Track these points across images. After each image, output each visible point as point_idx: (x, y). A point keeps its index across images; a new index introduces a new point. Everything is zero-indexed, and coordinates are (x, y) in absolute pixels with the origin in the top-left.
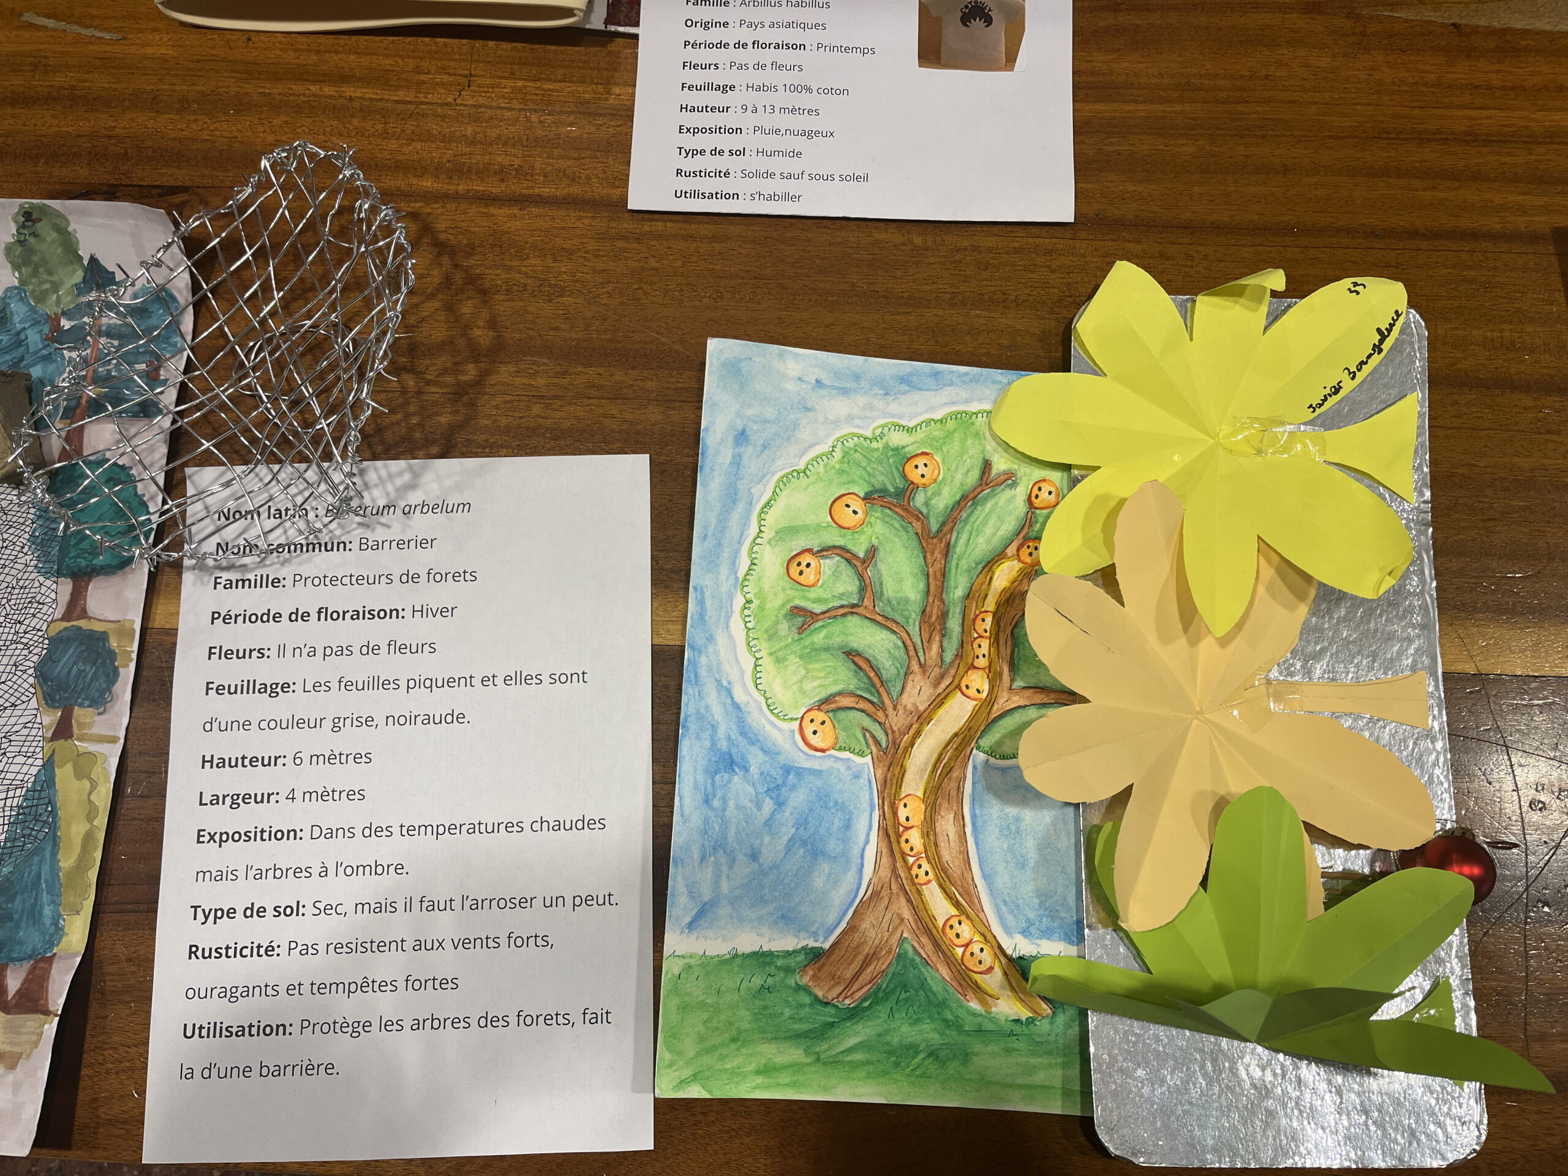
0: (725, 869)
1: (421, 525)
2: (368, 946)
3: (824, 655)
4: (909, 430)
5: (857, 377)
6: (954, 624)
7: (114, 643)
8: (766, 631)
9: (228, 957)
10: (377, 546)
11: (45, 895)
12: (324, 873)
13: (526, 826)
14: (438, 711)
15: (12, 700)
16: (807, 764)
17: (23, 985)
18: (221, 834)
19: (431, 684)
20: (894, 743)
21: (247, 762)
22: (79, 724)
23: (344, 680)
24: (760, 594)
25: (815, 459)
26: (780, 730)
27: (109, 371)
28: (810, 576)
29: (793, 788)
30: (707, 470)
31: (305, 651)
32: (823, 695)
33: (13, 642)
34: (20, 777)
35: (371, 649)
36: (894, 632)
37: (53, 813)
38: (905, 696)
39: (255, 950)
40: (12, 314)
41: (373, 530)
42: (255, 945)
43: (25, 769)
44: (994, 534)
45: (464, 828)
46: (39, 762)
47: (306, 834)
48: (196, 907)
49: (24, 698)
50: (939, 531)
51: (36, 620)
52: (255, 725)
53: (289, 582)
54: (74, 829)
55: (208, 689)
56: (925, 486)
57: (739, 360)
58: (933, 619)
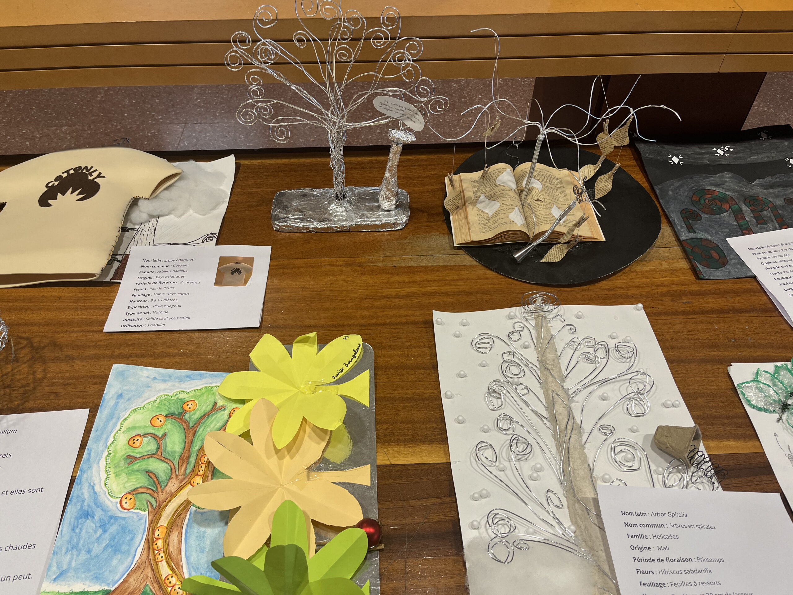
0: (75, 557)
3: (138, 473)
4: (188, 393)
5: (170, 376)
6: (193, 460)
8: (115, 464)
16: (120, 515)
20: (159, 505)
24: (115, 451)
25: (148, 403)
26: (112, 502)
28: (137, 443)
29: (112, 524)
30: (103, 407)
32: (133, 488)
36: (168, 463)
38: (167, 487)
44: (214, 427)
50: (192, 427)
56: (190, 411)
57: (124, 371)
58: (185, 458)
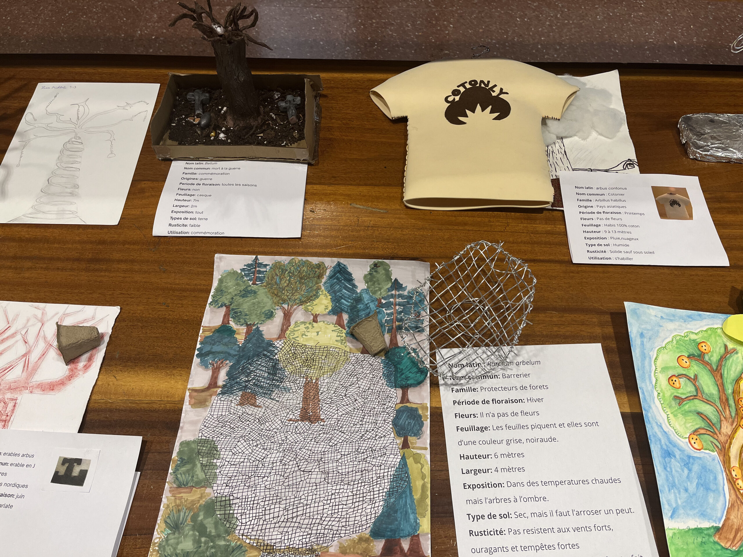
0: (678, 495)
1: (524, 369)
2: (540, 530)
3: (691, 414)
4: (696, 334)
5: (674, 316)
6: (731, 402)
7: (420, 412)
8: (668, 405)
9: (485, 535)
10: (509, 377)
11: (409, 510)
12: (516, 501)
13: (590, 481)
14: (546, 437)
15: (384, 434)
16: (695, 455)
17: (410, 546)
18: (473, 485)
19: (540, 427)
20: (723, 447)
21: (477, 457)
22: (411, 443)
23: (507, 426)
24: (662, 390)
25: (668, 343)
26: (683, 442)
27: (401, 317)
28: (677, 385)
29: (693, 464)
30: (634, 345)
31: (491, 415)
32: (694, 429)
33: (382, 412)
34: (393, 463)
35: (515, 414)
36: (712, 406)
37: (408, 477)
38: (722, 429)
39: (495, 532)
40: (363, 298)
41: (506, 371)
42: (495, 530)
43: (395, 460)
44: (736, 370)
45: (566, 482)
46: (400, 457)
47: (505, 485)
48: (469, 515)
49: (389, 433)
50: (717, 369)
51: (390, 404)
52: (477, 443)
53: (479, 389)
54: (417, 483)
55: (457, 429)
56: (707, 353)
57: (636, 309)
58: (724, 400)
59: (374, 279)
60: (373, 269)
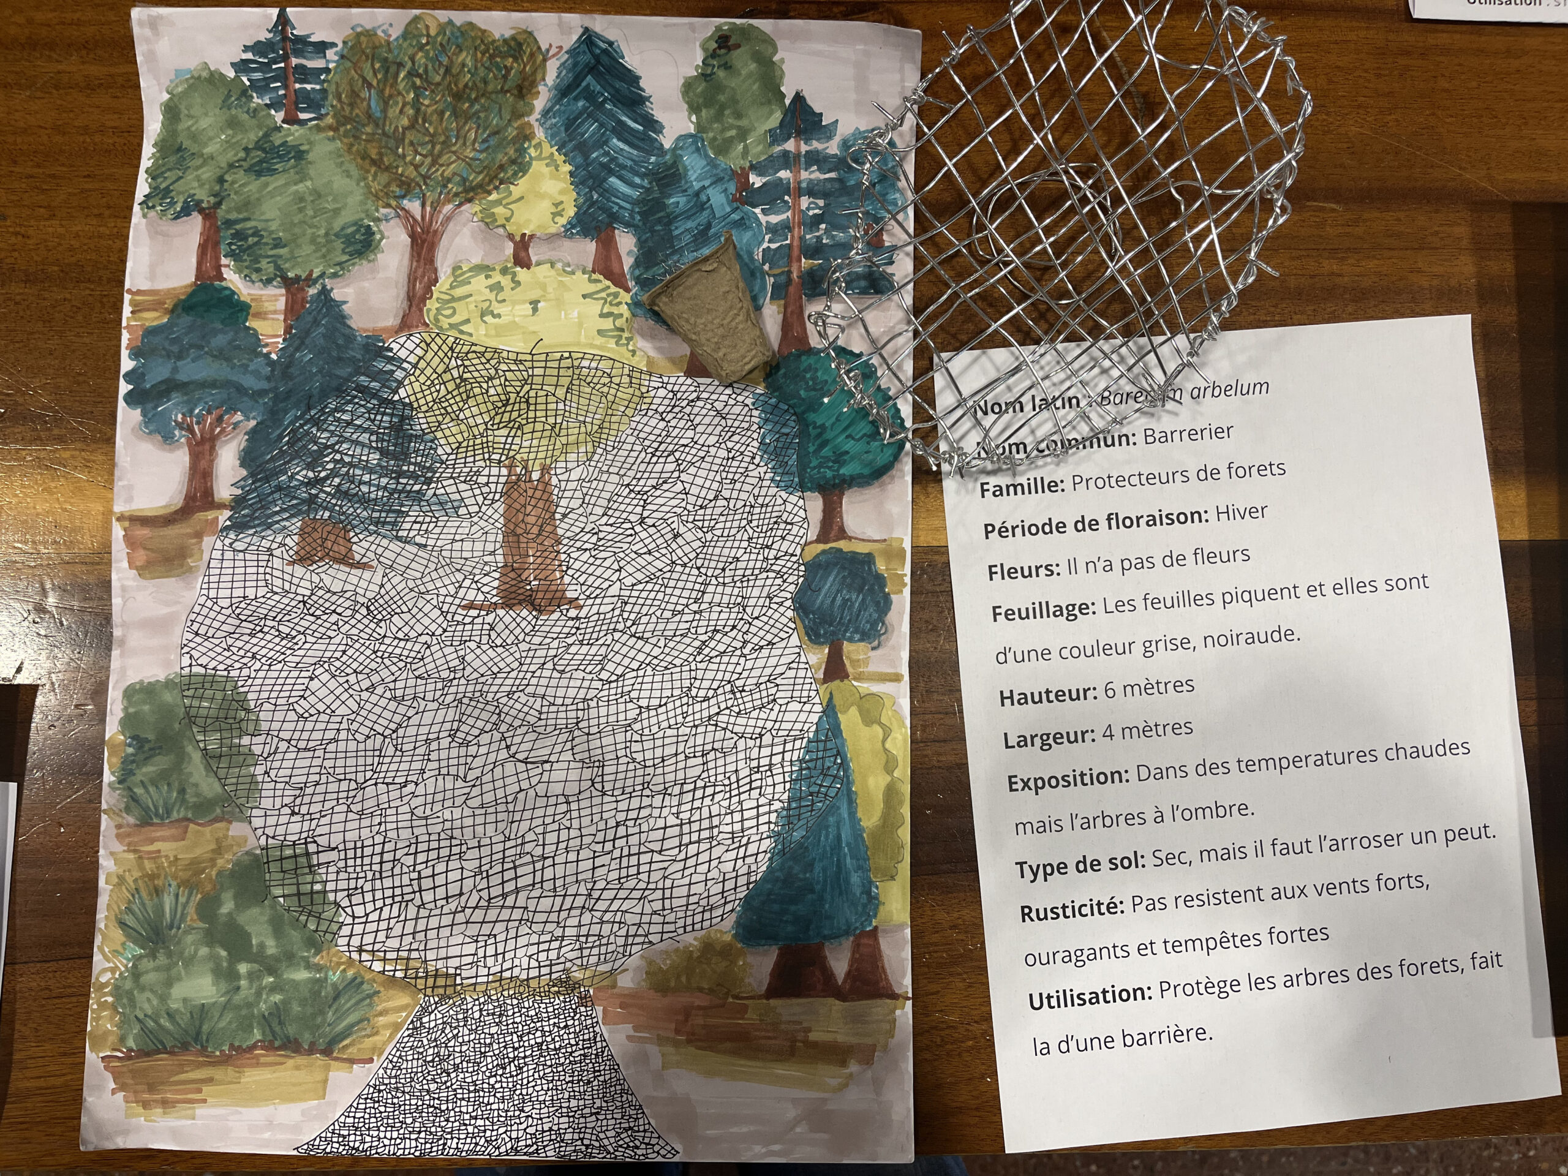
1: (1214, 411)
2: (1221, 897)
7: (881, 566)
9: (1066, 917)
10: (1166, 438)
11: (848, 860)
12: (1160, 818)
13: (1380, 754)
14: (1263, 627)
15: (769, 637)
17: (851, 966)
18: (1036, 780)
19: (1251, 598)
21: (1052, 697)
22: (852, 661)
23: (1150, 597)
27: (819, 238)
31: (1100, 565)
33: (762, 570)
34: (798, 726)
35: (1175, 560)
37: (844, 765)
39: (1095, 908)
40: (686, 170)
41: (1159, 419)
42: (1095, 902)
43: (803, 717)
45: (1311, 760)
46: (818, 708)
47: (1132, 775)
48: (1021, 864)
49: (783, 635)
51: (786, 544)
52: (1055, 654)
53: (1068, 485)
54: (871, 781)
55: (995, 614)
59: (722, 98)
60: (714, 55)
